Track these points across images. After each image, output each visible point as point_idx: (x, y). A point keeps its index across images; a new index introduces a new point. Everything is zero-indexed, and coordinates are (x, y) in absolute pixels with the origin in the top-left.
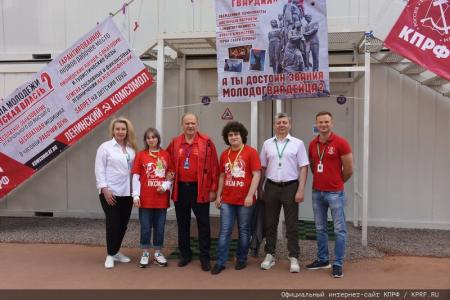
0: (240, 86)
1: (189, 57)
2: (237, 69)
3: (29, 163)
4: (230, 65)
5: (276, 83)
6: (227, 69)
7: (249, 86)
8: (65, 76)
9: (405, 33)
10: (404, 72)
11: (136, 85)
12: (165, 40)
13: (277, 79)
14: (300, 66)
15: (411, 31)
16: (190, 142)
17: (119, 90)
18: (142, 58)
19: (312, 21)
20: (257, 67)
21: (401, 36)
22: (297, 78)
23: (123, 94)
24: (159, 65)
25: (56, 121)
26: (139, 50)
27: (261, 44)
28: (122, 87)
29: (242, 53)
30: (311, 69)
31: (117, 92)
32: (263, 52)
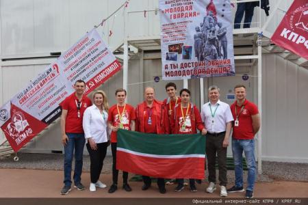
0: (176, 69)
1: (146, 52)
2: (174, 59)
3: (43, 120)
4: (169, 56)
5: (199, 67)
6: (168, 58)
7: (182, 70)
8: (67, 65)
9: (285, 33)
10: (286, 58)
11: (111, 70)
12: (128, 42)
13: (200, 65)
14: (215, 56)
15: (289, 31)
16: (150, 106)
17: (100, 73)
18: (115, 53)
19: (223, 27)
20: (187, 57)
21: (282, 35)
22: (213, 64)
23: (102, 76)
24: (125, 57)
25: (60, 93)
26: (112, 48)
27: (189, 42)
28: (102, 72)
29: (177, 48)
30: (222, 58)
31: (98, 75)
32: (191, 47)
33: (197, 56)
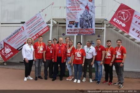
0: (72, 31)
1: (60, 23)
2: (71, 27)
4: (69, 26)
5: (81, 31)
6: (68, 27)
7: (74, 32)
8: (27, 27)
12: (53, 19)
14: (88, 27)
18: (47, 23)
19: (91, 15)
21: (114, 20)
22: (87, 30)
24: (51, 25)
27: (78, 21)
28: (41, 31)
29: (73, 23)
32: (78, 23)
33: (80, 26)
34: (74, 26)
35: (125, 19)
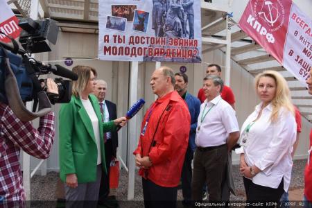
0: (122, 45)
2: (120, 27)
4: (112, 22)
5: (156, 46)
6: (109, 26)
7: (131, 46)
13: (158, 42)
14: (179, 32)
15: (254, 19)
20: (140, 27)
21: (248, 21)
22: (176, 43)
29: (126, 12)
33: (155, 28)
34: (130, 26)
35: (272, 22)
